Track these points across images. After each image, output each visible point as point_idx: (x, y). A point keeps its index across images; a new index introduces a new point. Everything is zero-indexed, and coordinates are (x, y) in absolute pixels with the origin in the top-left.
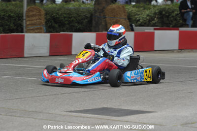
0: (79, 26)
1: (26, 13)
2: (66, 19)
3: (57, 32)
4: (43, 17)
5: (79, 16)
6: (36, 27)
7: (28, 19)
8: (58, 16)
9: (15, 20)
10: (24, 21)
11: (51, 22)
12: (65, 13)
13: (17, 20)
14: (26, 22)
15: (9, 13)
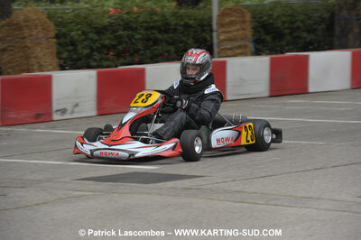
0: (310, 37)
1: (218, 20)
2: (286, 25)
4: (249, 26)
5: (310, 18)
6: (237, 44)
7: (223, 29)
9: (196, 31)
10: (215, 34)
12: (284, 15)
13: (199, 32)
14: (218, 35)
15: (186, 21)
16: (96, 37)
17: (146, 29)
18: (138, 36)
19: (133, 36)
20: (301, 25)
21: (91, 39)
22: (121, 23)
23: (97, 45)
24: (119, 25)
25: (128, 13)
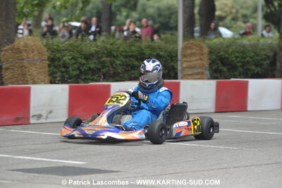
0: (257, 70)
1: (182, 52)
2: (239, 60)
3: (226, 78)
4: (206, 57)
5: (258, 55)
6: (196, 71)
7: (185, 59)
8: (226, 56)
9: (166, 61)
10: (179, 63)
11: (217, 64)
12: (238, 52)
13: (169, 61)
14: (182, 63)
15: (158, 52)
16: (84, 61)
17: (126, 57)
18: (118, 62)
19: (114, 62)
20: (251, 60)
21: (80, 63)
22: (105, 51)
23: (85, 67)
24: (103, 53)
25: (111, 44)
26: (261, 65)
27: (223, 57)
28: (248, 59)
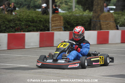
2: (75, 22)
4: (62, 21)
5: (83, 20)
6: (58, 27)
7: (53, 22)
8: (70, 21)
10: (50, 24)
12: (74, 19)
13: (45, 23)
15: (40, 19)
18: (23, 24)
19: (21, 23)
20: (80, 23)
22: (17, 19)
23: (8, 26)
24: (16, 19)
25: (19, 15)
26: (85, 24)
27: (68, 21)
28: (79, 22)
